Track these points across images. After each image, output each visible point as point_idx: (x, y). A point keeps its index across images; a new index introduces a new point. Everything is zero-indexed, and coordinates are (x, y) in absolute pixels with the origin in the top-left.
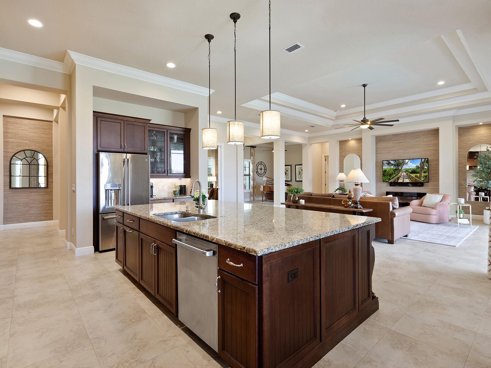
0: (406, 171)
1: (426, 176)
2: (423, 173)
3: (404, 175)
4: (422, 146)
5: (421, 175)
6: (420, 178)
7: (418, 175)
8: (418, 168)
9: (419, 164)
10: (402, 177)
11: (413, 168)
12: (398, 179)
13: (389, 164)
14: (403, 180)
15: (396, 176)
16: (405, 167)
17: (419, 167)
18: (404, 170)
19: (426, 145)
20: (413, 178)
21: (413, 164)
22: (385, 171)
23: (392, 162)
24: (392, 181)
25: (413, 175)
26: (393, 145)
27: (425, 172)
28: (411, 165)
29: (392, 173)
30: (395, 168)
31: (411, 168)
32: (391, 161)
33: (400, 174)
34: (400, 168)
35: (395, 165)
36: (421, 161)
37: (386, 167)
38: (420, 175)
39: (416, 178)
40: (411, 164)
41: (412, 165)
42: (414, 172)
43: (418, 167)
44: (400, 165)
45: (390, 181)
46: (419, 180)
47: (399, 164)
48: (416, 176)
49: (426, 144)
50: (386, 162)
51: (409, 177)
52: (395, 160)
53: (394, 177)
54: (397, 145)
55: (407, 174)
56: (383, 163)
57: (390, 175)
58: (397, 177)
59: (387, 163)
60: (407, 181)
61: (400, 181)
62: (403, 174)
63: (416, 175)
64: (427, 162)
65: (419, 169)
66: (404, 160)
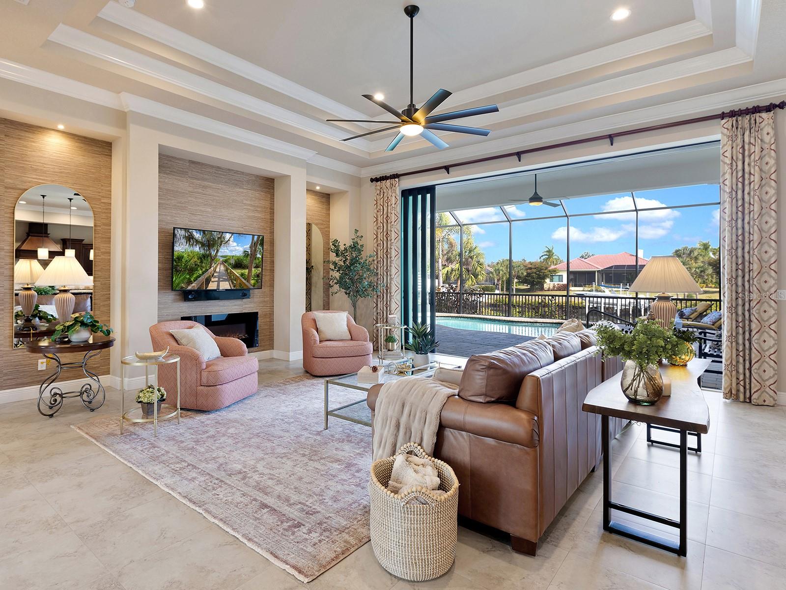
0: (226, 261)
1: (258, 276)
2: (255, 268)
3: (219, 272)
4: (245, 207)
5: (250, 271)
6: (248, 280)
7: (246, 271)
8: (247, 257)
9: (248, 246)
10: (215, 277)
11: (238, 254)
12: (208, 281)
13: (190, 241)
14: (218, 285)
15: (203, 273)
16: (224, 251)
17: (248, 254)
18: (221, 259)
19: (252, 206)
20: (236, 278)
21: (238, 246)
22: (180, 258)
23: (197, 235)
24: (193, 286)
25: (237, 272)
26: (190, 189)
27: (257, 267)
28: (235, 248)
29: (196, 265)
30: (202, 252)
31: (234, 254)
32: (194, 233)
33: (212, 268)
34: (213, 253)
35: (203, 245)
36: (253, 239)
37: (181, 248)
38: (248, 273)
39: (243, 280)
40: (235, 244)
41: (237, 248)
42: (238, 265)
43: (246, 254)
44: (213, 245)
45: (189, 288)
46: (247, 283)
47: (212, 241)
48: (242, 275)
49: (252, 203)
50: (183, 232)
51: (231, 278)
52: (204, 231)
53: (199, 277)
54: (200, 191)
55: (227, 270)
56: (174, 235)
57: (191, 271)
58: (206, 275)
59: (185, 237)
60: (225, 286)
61: (212, 286)
62: (218, 270)
63: (243, 271)
64: (262, 244)
65: (249, 258)
66: (223, 232)
